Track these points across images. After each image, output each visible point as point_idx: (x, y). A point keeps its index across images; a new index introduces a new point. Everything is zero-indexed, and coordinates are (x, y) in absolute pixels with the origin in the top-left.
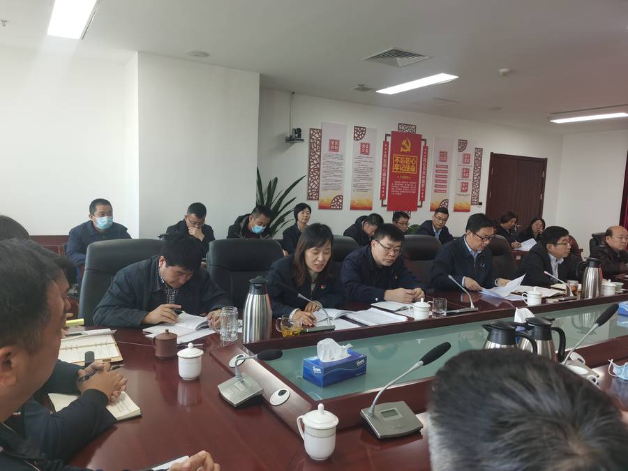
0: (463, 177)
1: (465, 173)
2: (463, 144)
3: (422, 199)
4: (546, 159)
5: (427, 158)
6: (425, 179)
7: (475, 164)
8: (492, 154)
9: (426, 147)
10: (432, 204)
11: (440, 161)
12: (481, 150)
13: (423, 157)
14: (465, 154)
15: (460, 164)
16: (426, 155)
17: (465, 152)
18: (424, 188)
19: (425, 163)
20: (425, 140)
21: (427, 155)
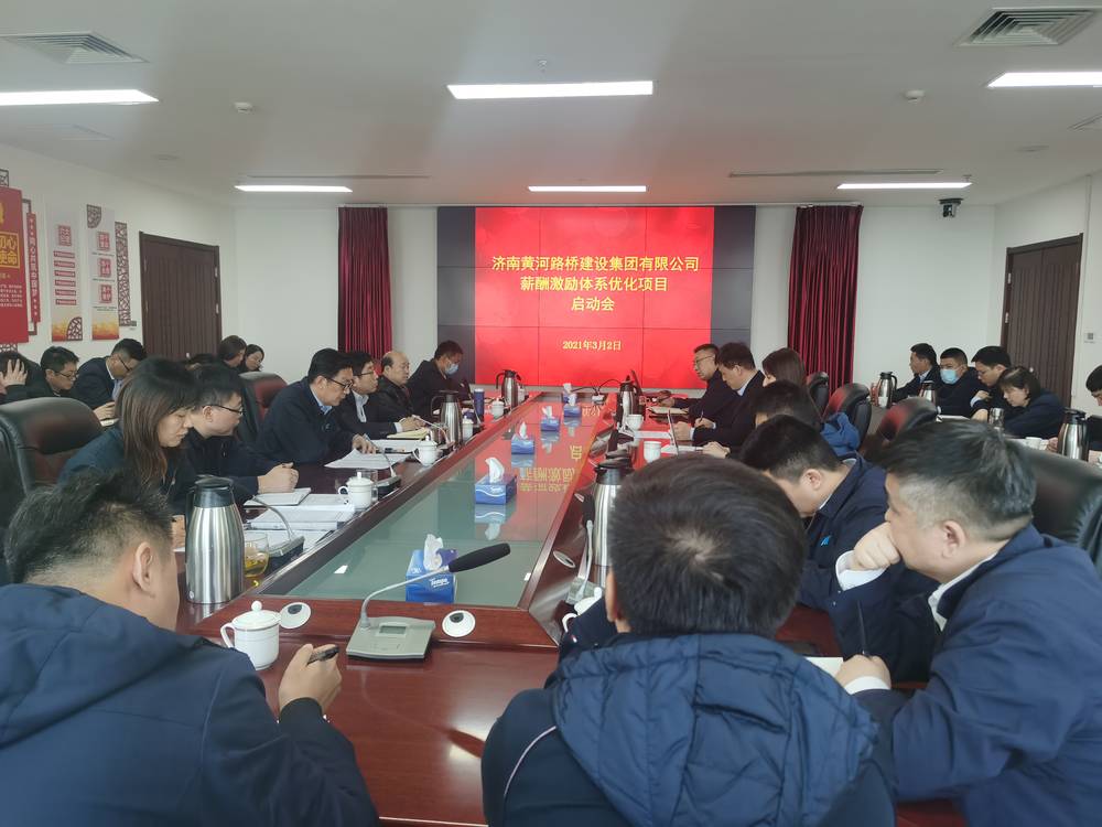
0: (102, 275)
1: (104, 266)
2: (94, 215)
3: (36, 319)
4: (217, 247)
5: (35, 236)
6: (37, 279)
7: (117, 250)
8: (141, 234)
9: (31, 216)
10: (55, 328)
11: (60, 244)
12: (124, 226)
13: (29, 235)
14: (100, 233)
15: (95, 250)
16: (33, 232)
17: (99, 229)
18: (37, 297)
19: (34, 248)
20: (29, 202)
21: (35, 230)
